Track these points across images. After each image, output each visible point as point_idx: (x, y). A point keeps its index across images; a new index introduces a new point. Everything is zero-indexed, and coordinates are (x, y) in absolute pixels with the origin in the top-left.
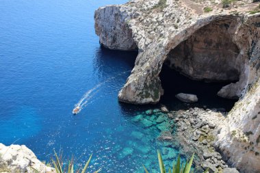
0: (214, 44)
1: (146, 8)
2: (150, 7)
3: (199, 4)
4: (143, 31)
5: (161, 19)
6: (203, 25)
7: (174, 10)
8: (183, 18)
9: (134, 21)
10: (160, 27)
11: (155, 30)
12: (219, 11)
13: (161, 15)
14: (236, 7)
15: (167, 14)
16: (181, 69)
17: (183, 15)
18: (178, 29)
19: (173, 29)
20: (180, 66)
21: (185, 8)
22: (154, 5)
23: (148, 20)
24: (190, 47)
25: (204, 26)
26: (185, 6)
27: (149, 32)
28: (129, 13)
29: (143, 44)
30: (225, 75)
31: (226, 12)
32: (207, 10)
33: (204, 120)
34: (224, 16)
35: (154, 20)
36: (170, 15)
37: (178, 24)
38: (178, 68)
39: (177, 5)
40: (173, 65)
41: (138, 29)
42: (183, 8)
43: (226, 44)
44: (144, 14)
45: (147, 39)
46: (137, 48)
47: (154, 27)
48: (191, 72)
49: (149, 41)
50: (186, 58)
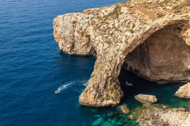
0: (168, 47)
1: (102, 16)
2: (106, 14)
3: (152, 10)
4: (101, 37)
5: (116, 25)
6: (157, 29)
7: (129, 17)
8: (137, 23)
9: (91, 27)
10: (116, 32)
11: (112, 35)
12: (171, 16)
13: (116, 21)
14: (187, 12)
15: (123, 20)
16: (138, 71)
17: (137, 20)
18: (134, 34)
19: (129, 34)
20: (137, 68)
21: (139, 14)
22: (109, 13)
23: (105, 26)
24: (146, 50)
25: (159, 30)
26: (139, 12)
27: (106, 38)
28: (87, 20)
29: (101, 49)
30: (181, 75)
31: (178, 17)
32: (160, 16)
33: (165, 120)
34: (176, 21)
35: (111, 26)
36: (125, 21)
37: (134, 29)
38: (135, 70)
39: (131, 12)
40: (131, 68)
41: (96, 35)
42: (137, 14)
43: (180, 46)
44: (101, 21)
45: (105, 44)
46: (96, 53)
47: (111, 32)
48: (148, 74)
49: (106, 45)
50: (142, 60)
